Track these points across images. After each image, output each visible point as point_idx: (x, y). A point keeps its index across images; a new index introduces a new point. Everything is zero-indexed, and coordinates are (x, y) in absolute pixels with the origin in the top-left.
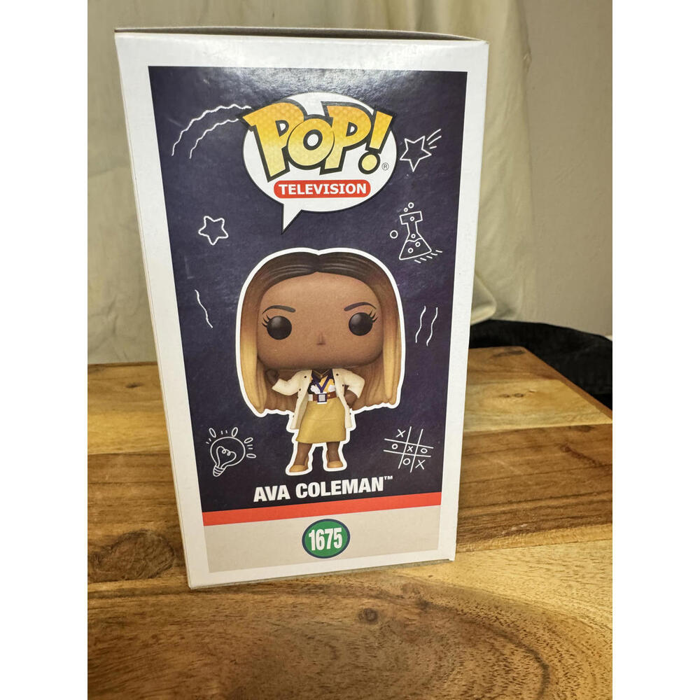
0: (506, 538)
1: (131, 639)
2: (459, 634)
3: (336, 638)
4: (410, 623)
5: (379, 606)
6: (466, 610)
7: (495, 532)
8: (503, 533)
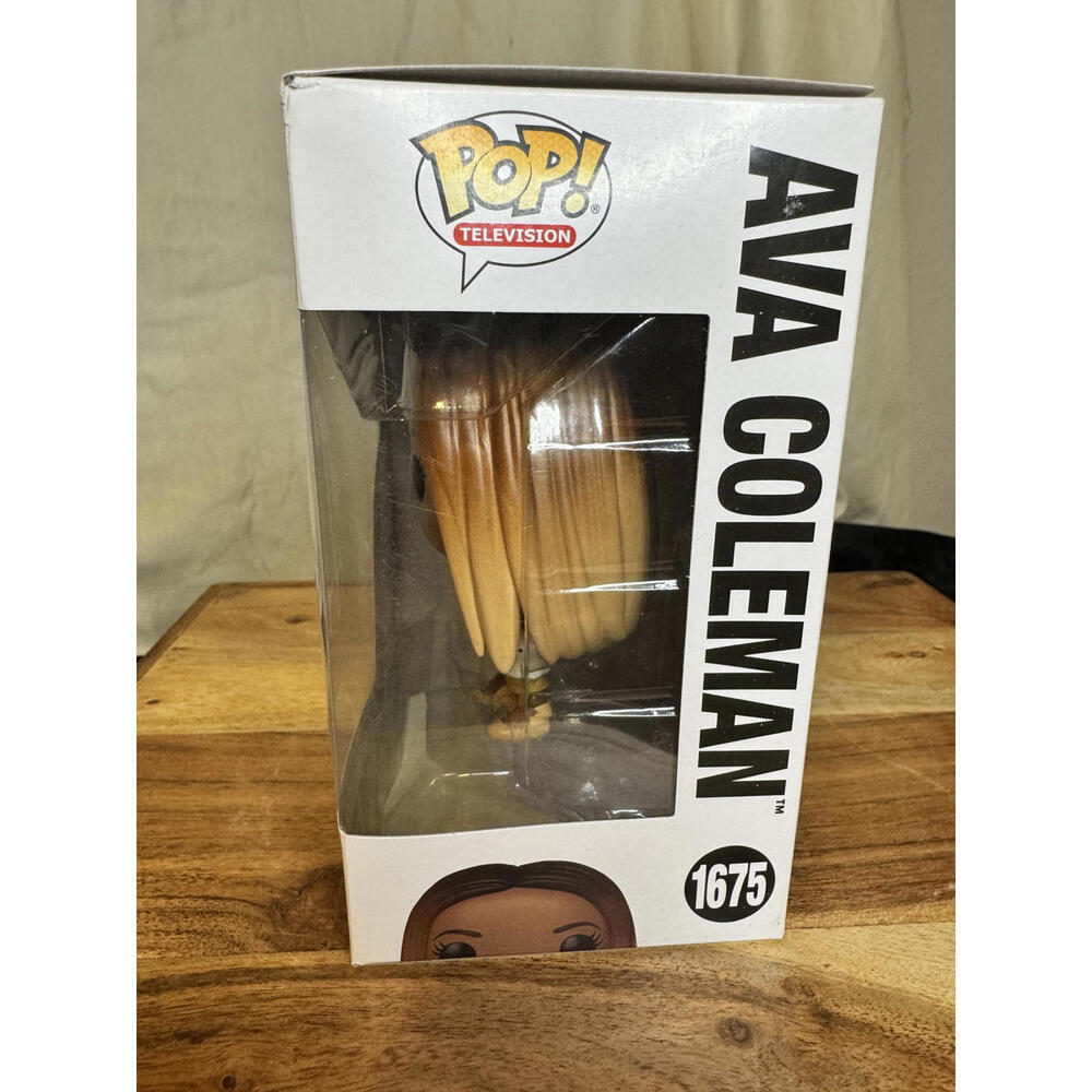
0: (943, 902)
1: (351, 1054)
2: (893, 1073)
3: (685, 1069)
4: (807, 1048)
5: (750, 1016)
6: (898, 1030)
7: (922, 893)
8: (935, 894)
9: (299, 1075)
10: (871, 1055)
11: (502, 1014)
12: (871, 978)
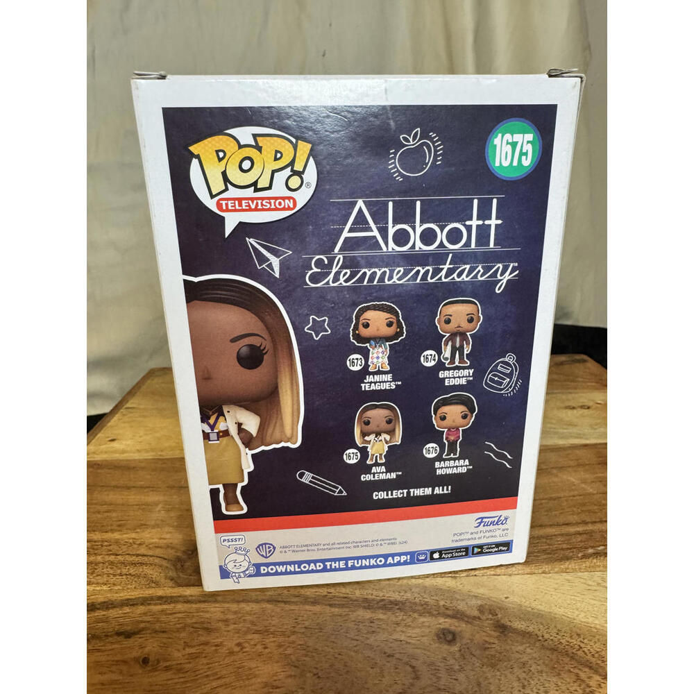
0: (584, 560)
1: (216, 646)
3: (414, 657)
4: (489, 646)
5: (456, 627)
7: (571, 554)
8: (579, 555)
9: (186, 657)
10: (529, 650)
11: (307, 624)
12: (533, 605)
